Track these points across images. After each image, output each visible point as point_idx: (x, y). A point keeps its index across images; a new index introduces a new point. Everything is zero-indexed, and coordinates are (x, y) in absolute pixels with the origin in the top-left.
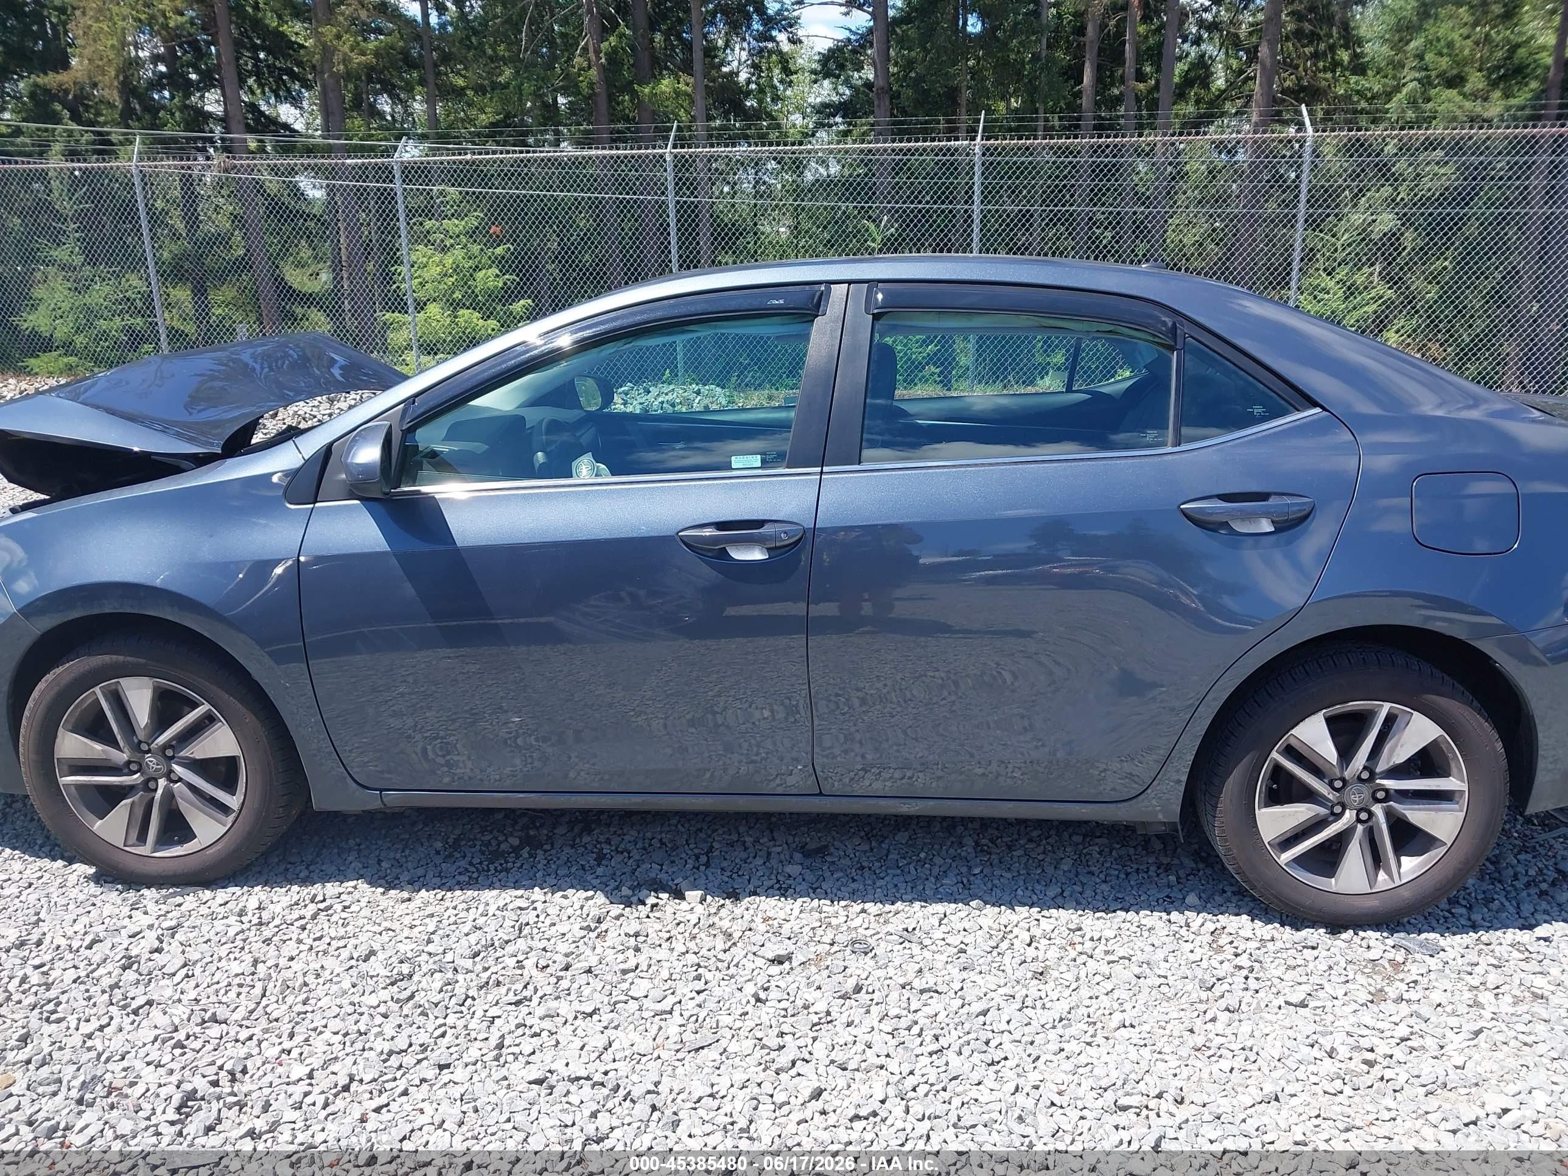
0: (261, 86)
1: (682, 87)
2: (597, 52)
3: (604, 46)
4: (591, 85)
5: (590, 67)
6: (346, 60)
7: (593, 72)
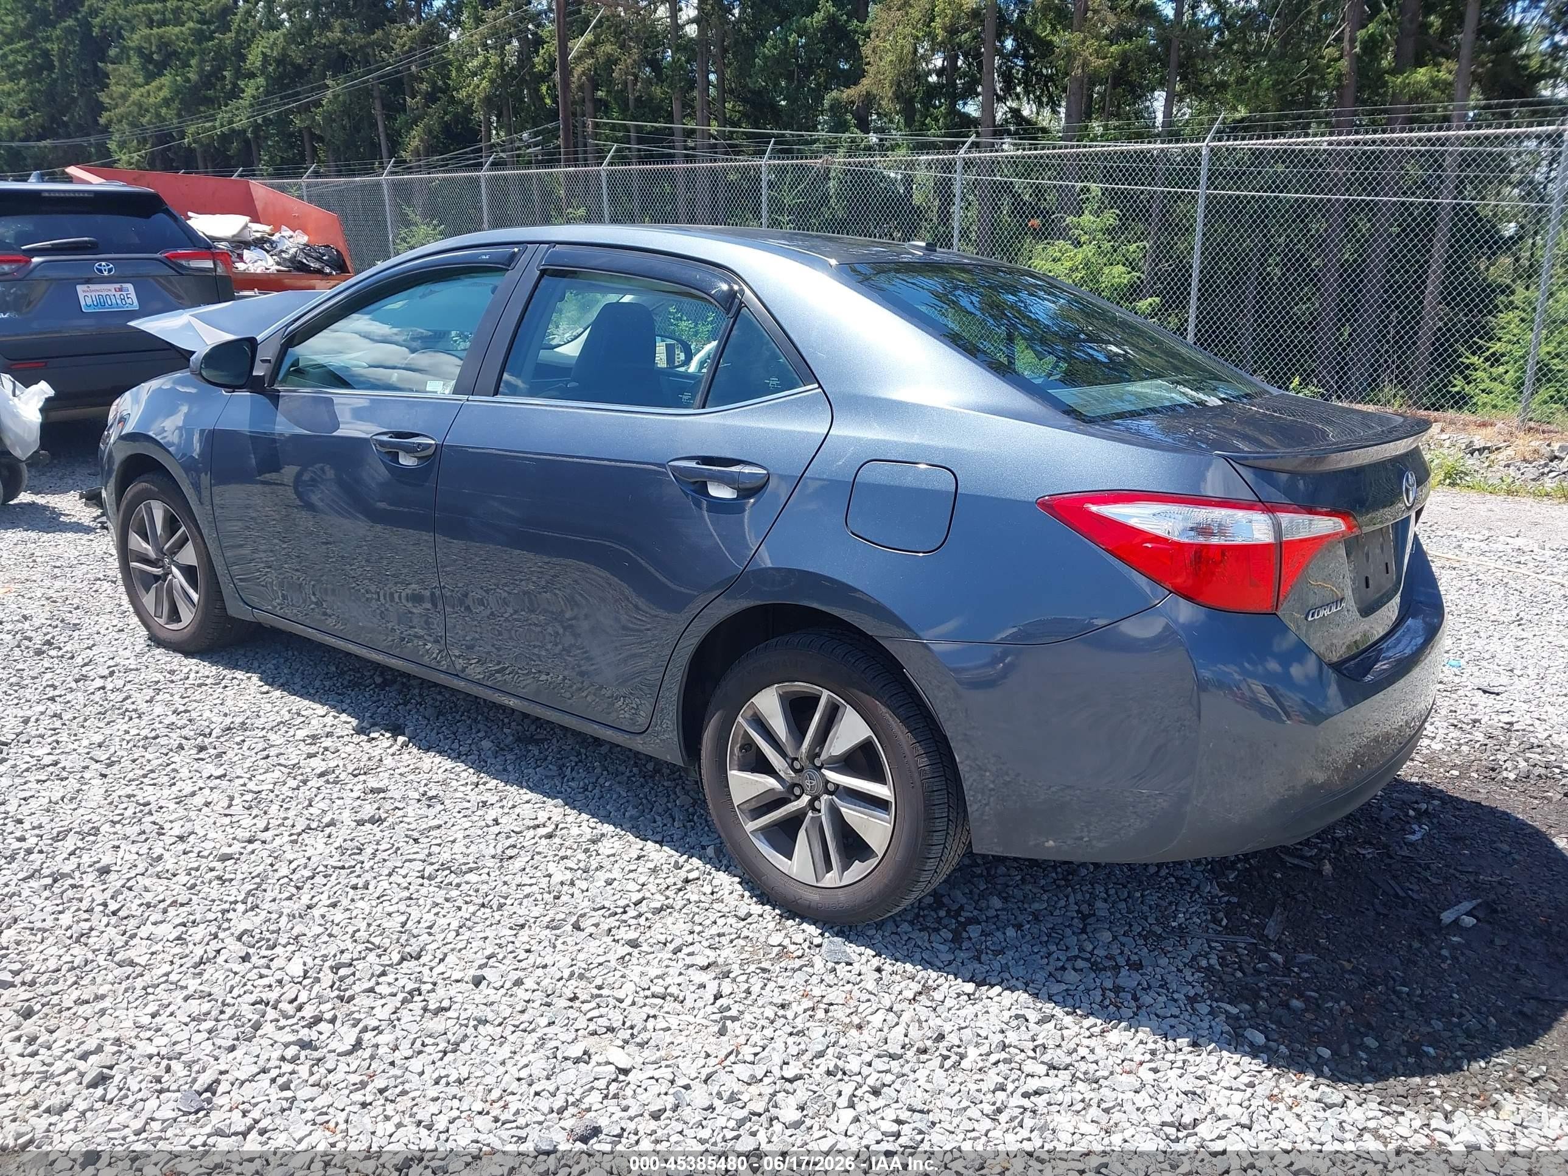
0: (1027, 93)
1: (1443, 75)
2: (1352, 41)
3: (1361, 34)
4: (1339, 77)
5: (1341, 57)
6: (1085, 64)
7: (1344, 64)
